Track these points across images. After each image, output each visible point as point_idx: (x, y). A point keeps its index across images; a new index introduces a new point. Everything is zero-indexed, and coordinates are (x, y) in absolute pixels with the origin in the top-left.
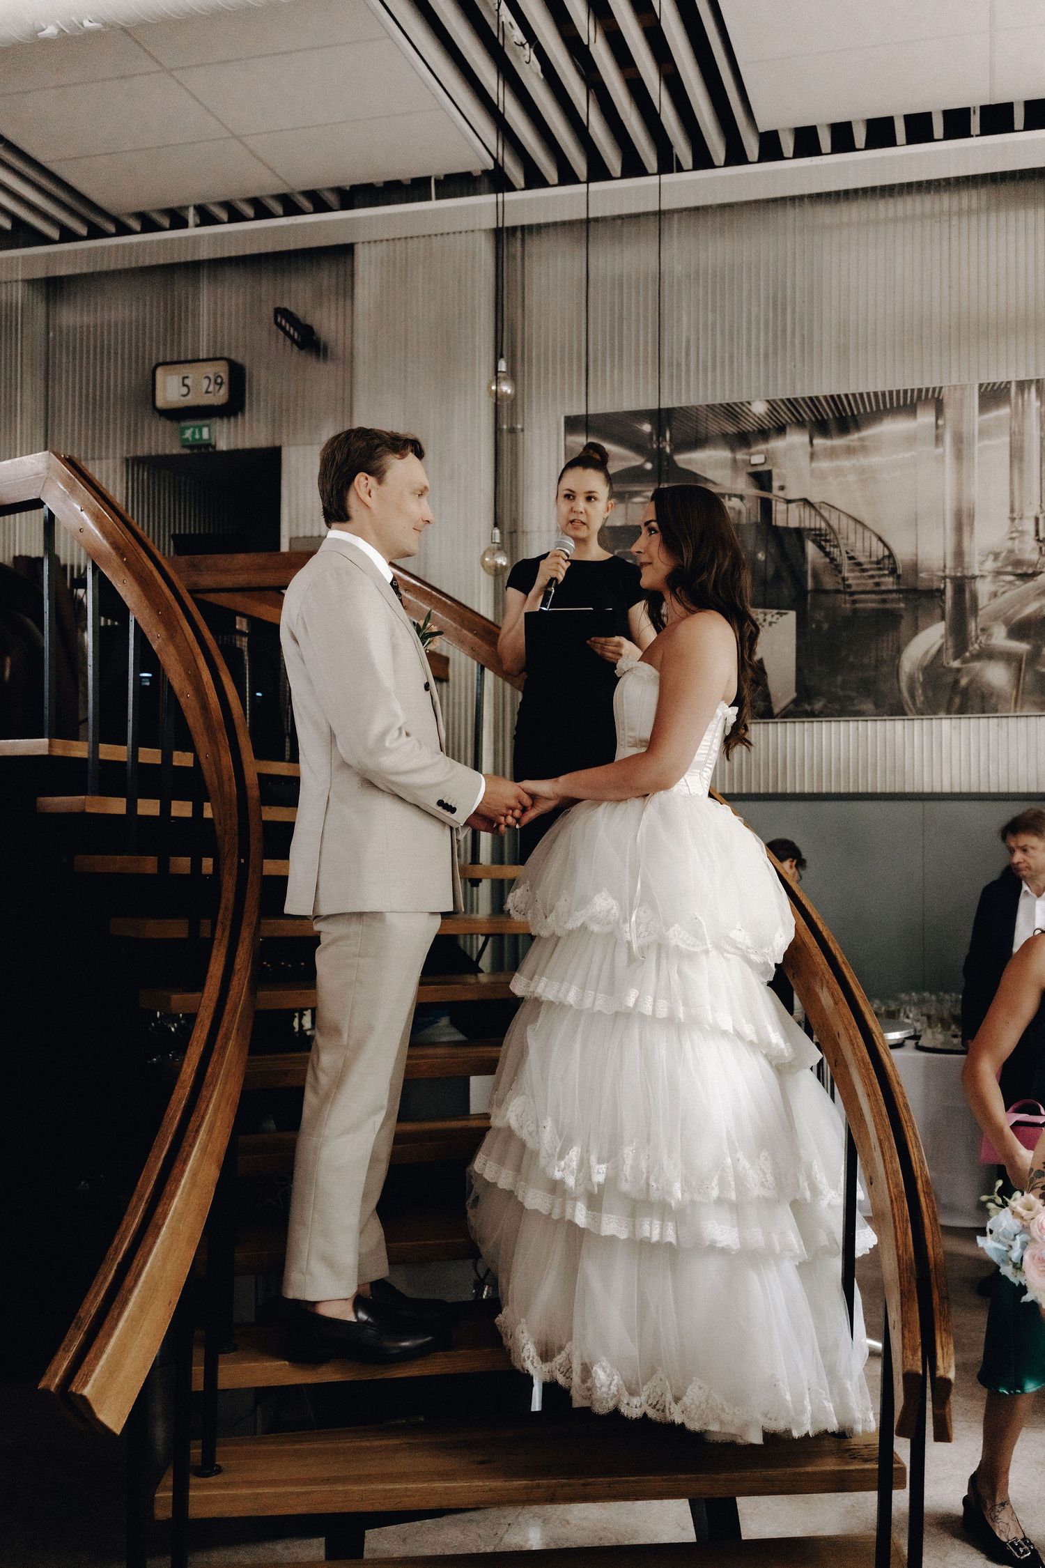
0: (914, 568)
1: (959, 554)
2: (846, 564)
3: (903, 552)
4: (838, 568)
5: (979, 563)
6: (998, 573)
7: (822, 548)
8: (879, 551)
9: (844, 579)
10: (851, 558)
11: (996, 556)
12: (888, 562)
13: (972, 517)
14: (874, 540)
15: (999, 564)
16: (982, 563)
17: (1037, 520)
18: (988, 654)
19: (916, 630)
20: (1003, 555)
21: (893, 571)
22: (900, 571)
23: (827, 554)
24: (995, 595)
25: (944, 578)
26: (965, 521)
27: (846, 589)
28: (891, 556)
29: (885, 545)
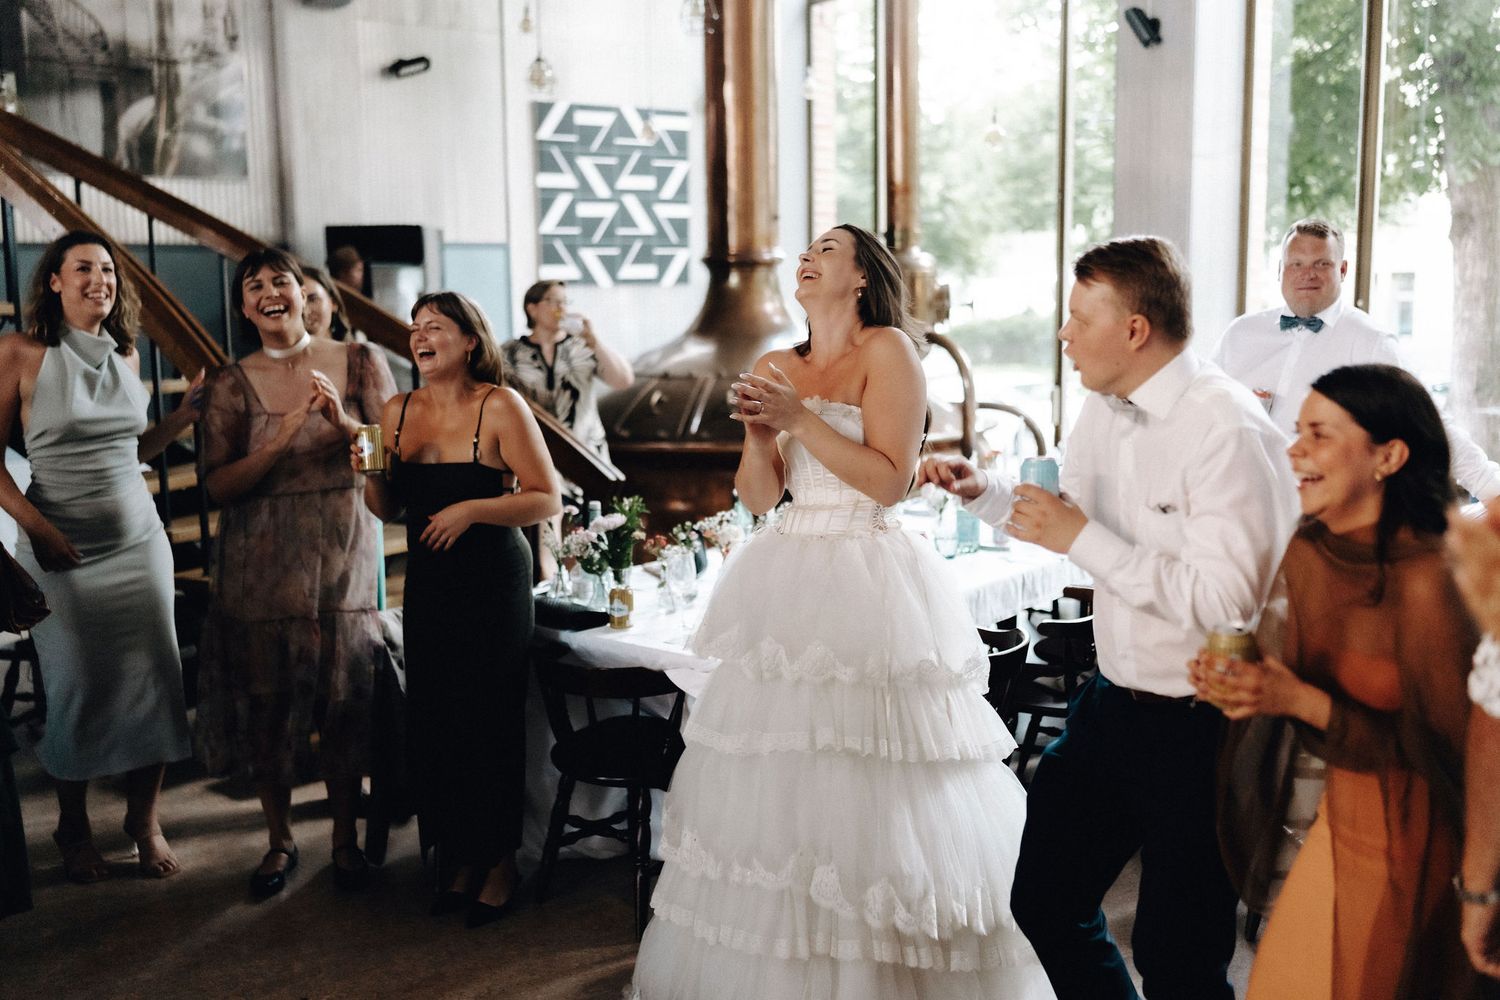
0: (124, 47)
1: (162, 40)
2: (61, 36)
3: (113, 29)
4: (53, 38)
5: (181, 51)
6: (196, 60)
7: (37, 18)
8: (91, 28)
9: (60, 50)
10: (65, 31)
11: (194, 46)
12: (100, 40)
13: (171, 9)
14: (86, 16)
15: (195, 53)
16: (182, 51)
17: (225, 21)
18: (192, 128)
19: (129, 102)
20: (200, 46)
21: (105, 47)
22: (111, 47)
23: (42, 25)
24: (194, 78)
25: (151, 60)
26: (166, 13)
27: (63, 59)
28: (102, 33)
29: (96, 23)
